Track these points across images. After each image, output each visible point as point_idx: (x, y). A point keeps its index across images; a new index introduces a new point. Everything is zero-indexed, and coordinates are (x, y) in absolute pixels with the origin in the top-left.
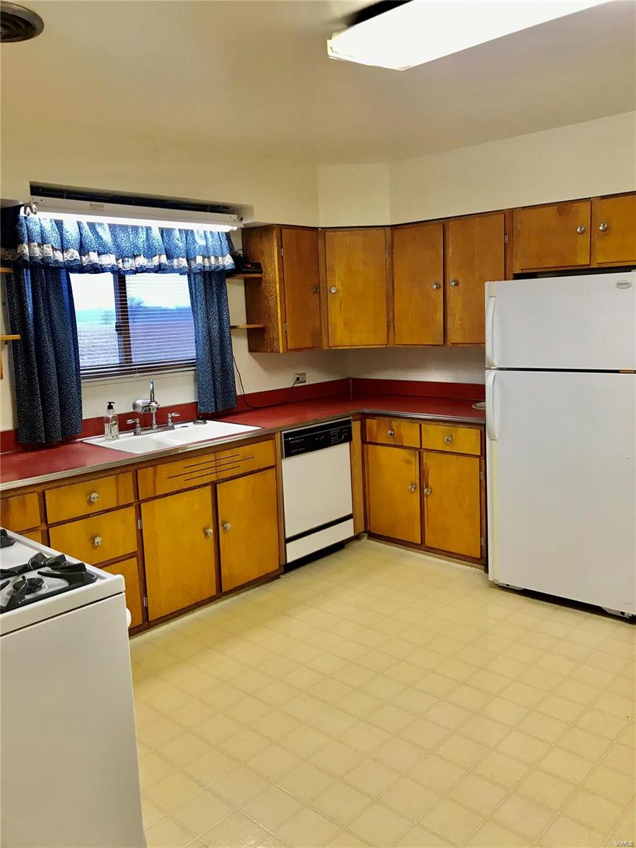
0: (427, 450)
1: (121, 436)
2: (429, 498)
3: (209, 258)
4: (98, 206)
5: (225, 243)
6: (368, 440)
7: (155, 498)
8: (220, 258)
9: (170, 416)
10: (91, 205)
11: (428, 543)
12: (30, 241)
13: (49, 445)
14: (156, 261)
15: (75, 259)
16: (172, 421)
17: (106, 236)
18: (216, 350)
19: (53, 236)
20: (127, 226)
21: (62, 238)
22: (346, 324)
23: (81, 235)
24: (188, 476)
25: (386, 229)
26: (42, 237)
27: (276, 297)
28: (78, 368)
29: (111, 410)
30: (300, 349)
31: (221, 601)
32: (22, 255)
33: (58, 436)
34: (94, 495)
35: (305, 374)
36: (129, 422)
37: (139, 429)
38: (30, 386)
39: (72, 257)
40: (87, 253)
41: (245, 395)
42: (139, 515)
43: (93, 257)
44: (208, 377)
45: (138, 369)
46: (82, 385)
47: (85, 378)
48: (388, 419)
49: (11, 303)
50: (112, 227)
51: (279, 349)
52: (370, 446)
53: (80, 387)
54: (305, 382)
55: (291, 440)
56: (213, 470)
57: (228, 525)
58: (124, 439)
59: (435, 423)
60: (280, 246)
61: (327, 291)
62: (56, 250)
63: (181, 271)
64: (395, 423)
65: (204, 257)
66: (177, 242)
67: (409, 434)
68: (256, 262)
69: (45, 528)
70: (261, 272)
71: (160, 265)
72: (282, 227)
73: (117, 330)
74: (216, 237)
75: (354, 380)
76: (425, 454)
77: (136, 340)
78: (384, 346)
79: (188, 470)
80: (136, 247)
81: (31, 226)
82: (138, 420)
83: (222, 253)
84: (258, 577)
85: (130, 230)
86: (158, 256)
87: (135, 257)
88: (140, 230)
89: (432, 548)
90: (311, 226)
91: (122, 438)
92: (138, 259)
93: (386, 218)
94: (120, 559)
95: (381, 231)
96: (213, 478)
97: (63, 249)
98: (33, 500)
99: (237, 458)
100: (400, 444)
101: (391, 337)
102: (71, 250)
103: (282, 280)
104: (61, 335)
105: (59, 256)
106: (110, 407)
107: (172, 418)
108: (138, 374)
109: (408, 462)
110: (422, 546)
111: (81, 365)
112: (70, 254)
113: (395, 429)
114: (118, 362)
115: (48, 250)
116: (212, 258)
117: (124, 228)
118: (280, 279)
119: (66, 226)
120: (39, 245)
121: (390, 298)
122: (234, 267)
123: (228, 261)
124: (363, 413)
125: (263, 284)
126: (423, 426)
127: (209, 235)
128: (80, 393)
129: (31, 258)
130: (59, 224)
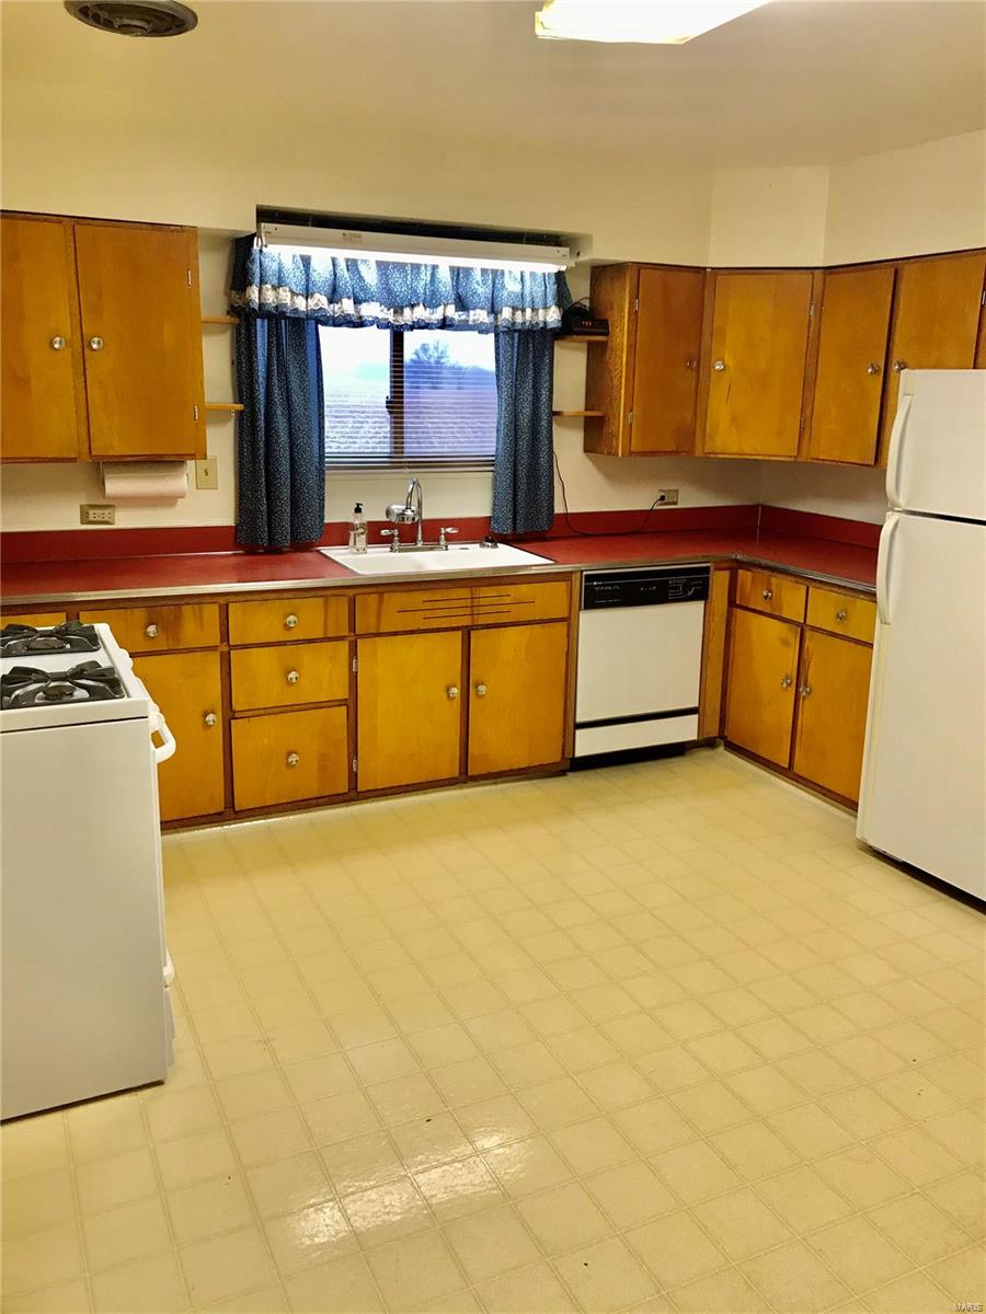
0: (815, 629)
1: (369, 550)
2: (806, 702)
3: (523, 310)
4: (355, 236)
5: (552, 288)
6: (738, 602)
7: (379, 635)
8: (541, 311)
9: (443, 531)
10: (344, 235)
11: (797, 769)
12: (262, 282)
13: (273, 550)
14: (438, 315)
15: (321, 308)
16: (446, 539)
17: (371, 276)
18: (524, 445)
19: (294, 276)
20: (406, 264)
21: (307, 280)
22: (734, 419)
23: (335, 275)
24: (428, 614)
25: (817, 271)
26: (279, 278)
27: (621, 372)
28: (322, 456)
29: (359, 515)
30: (653, 453)
31: (467, 787)
32: (248, 302)
33: (285, 538)
34: (292, 618)
35: (677, 491)
36: (384, 532)
37: (396, 545)
38: (254, 473)
39: (317, 305)
40: (339, 301)
41: (567, 514)
42: (353, 653)
43: (347, 306)
44: (506, 482)
45: (409, 462)
46: (327, 477)
47: (329, 468)
48: (767, 573)
49: (240, 363)
50: (382, 266)
51: (617, 450)
52: (739, 612)
53: (324, 480)
54: (676, 503)
55: (597, 586)
56: (468, 611)
57: (482, 689)
58: (374, 555)
59: (827, 588)
60: (636, 295)
61: (710, 367)
62: (297, 295)
63: (481, 329)
64: (775, 580)
65: (515, 309)
66: (476, 286)
67: (792, 598)
68: (601, 318)
69: (226, 649)
70: (607, 334)
71: (444, 319)
72: (641, 266)
73: (387, 407)
74: (540, 280)
75: (766, 508)
76: (808, 634)
77: (411, 423)
78: (793, 459)
79: (428, 606)
80: (415, 291)
81: (267, 262)
82: (396, 532)
83: (546, 304)
84: (526, 765)
85: (408, 268)
86: (442, 307)
87: (412, 306)
88: (423, 268)
89: (801, 777)
90: (696, 265)
91: (371, 553)
92: (416, 309)
93: (816, 255)
94: (324, 705)
95: (807, 276)
96: (466, 621)
97: (308, 295)
98: (212, 612)
99: (507, 600)
100: (778, 614)
101: (804, 446)
102: (317, 295)
103: (632, 347)
104: (298, 409)
105: (301, 303)
106: (358, 510)
107: (446, 534)
108: (409, 470)
109: (785, 643)
110: (788, 772)
111: (327, 450)
112: (315, 301)
113: (774, 588)
114: (388, 451)
115: (285, 296)
116: (529, 311)
117: (401, 266)
118: (629, 347)
119: (314, 264)
120: (275, 288)
121: (809, 384)
122: (559, 325)
123: (553, 316)
124: (737, 560)
125: (609, 352)
126: (811, 589)
127: (527, 277)
128: (321, 487)
129: (261, 305)
130: (306, 261)
